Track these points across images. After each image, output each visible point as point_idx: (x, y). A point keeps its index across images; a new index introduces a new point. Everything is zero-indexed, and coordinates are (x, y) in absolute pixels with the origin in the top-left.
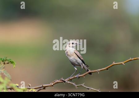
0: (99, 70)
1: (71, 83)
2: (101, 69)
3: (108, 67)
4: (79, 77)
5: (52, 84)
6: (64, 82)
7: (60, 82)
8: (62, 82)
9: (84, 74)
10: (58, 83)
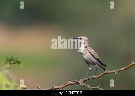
0: (116, 70)
1: (85, 85)
2: (119, 70)
3: (127, 67)
4: (94, 79)
5: (64, 86)
6: (78, 83)
7: (72, 84)
8: (74, 84)
9: (100, 75)
10: (70, 84)
